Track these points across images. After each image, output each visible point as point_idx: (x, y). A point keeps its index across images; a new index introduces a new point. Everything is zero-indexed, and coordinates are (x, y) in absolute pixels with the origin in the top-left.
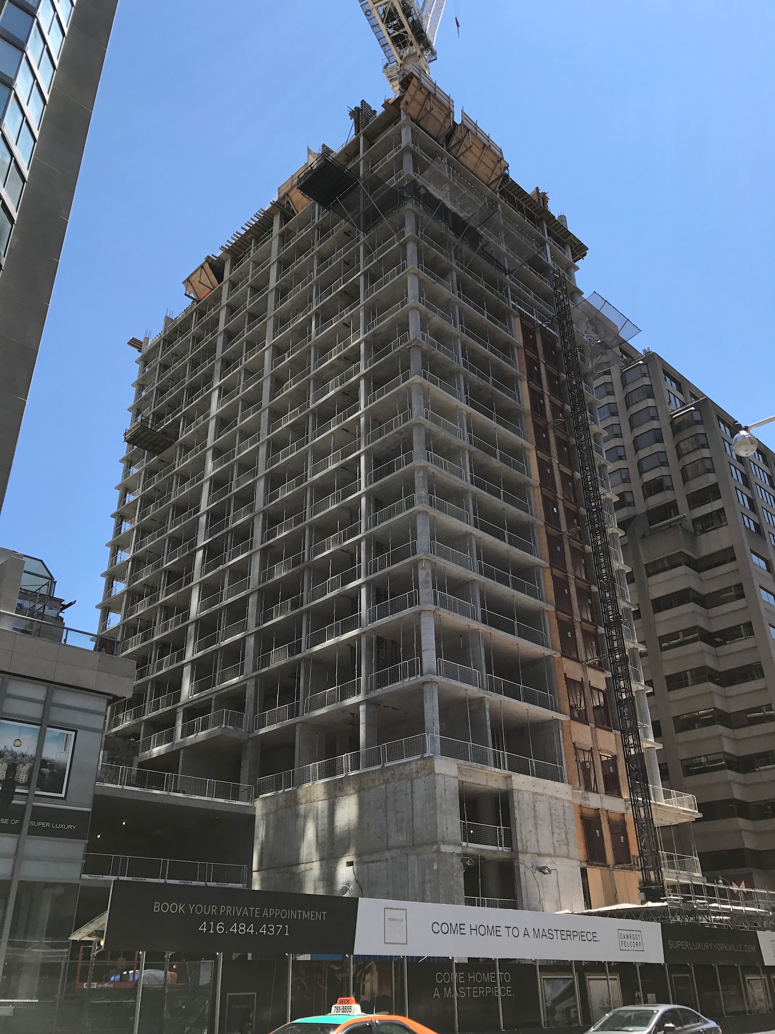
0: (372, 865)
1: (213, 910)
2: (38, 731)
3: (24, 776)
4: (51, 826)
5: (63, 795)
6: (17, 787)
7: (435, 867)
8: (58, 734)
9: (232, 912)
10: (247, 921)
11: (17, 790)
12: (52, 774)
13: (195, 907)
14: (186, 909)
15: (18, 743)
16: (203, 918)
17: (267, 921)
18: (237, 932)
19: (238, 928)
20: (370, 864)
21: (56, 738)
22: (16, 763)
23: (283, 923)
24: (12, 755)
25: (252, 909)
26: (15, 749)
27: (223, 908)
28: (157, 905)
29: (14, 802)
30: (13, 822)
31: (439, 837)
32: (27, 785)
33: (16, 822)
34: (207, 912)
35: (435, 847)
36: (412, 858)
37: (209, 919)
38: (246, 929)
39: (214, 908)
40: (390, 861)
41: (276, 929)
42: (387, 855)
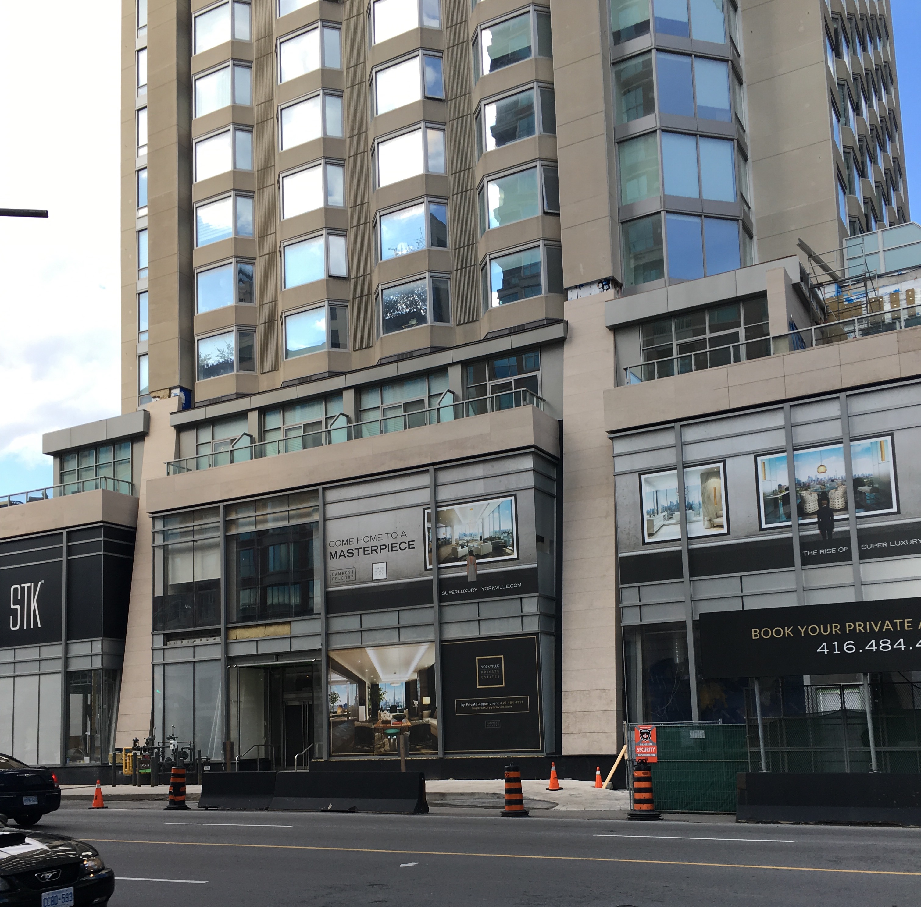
1: (836, 628)
2: (842, 450)
3: (840, 500)
4: (888, 545)
5: (895, 509)
6: (835, 514)
8: (869, 445)
9: (865, 628)
10: (893, 637)
11: (835, 518)
12: (874, 490)
13: (807, 629)
14: (796, 631)
15: (822, 468)
16: (820, 639)
21: (868, 450)
22: (827, 489)
24: (819, 483)
26: (821, 476)
29: (835, 530)
30: (841, 550)
32: (845, 509)
33: (845, 549)
38: (892, 645)
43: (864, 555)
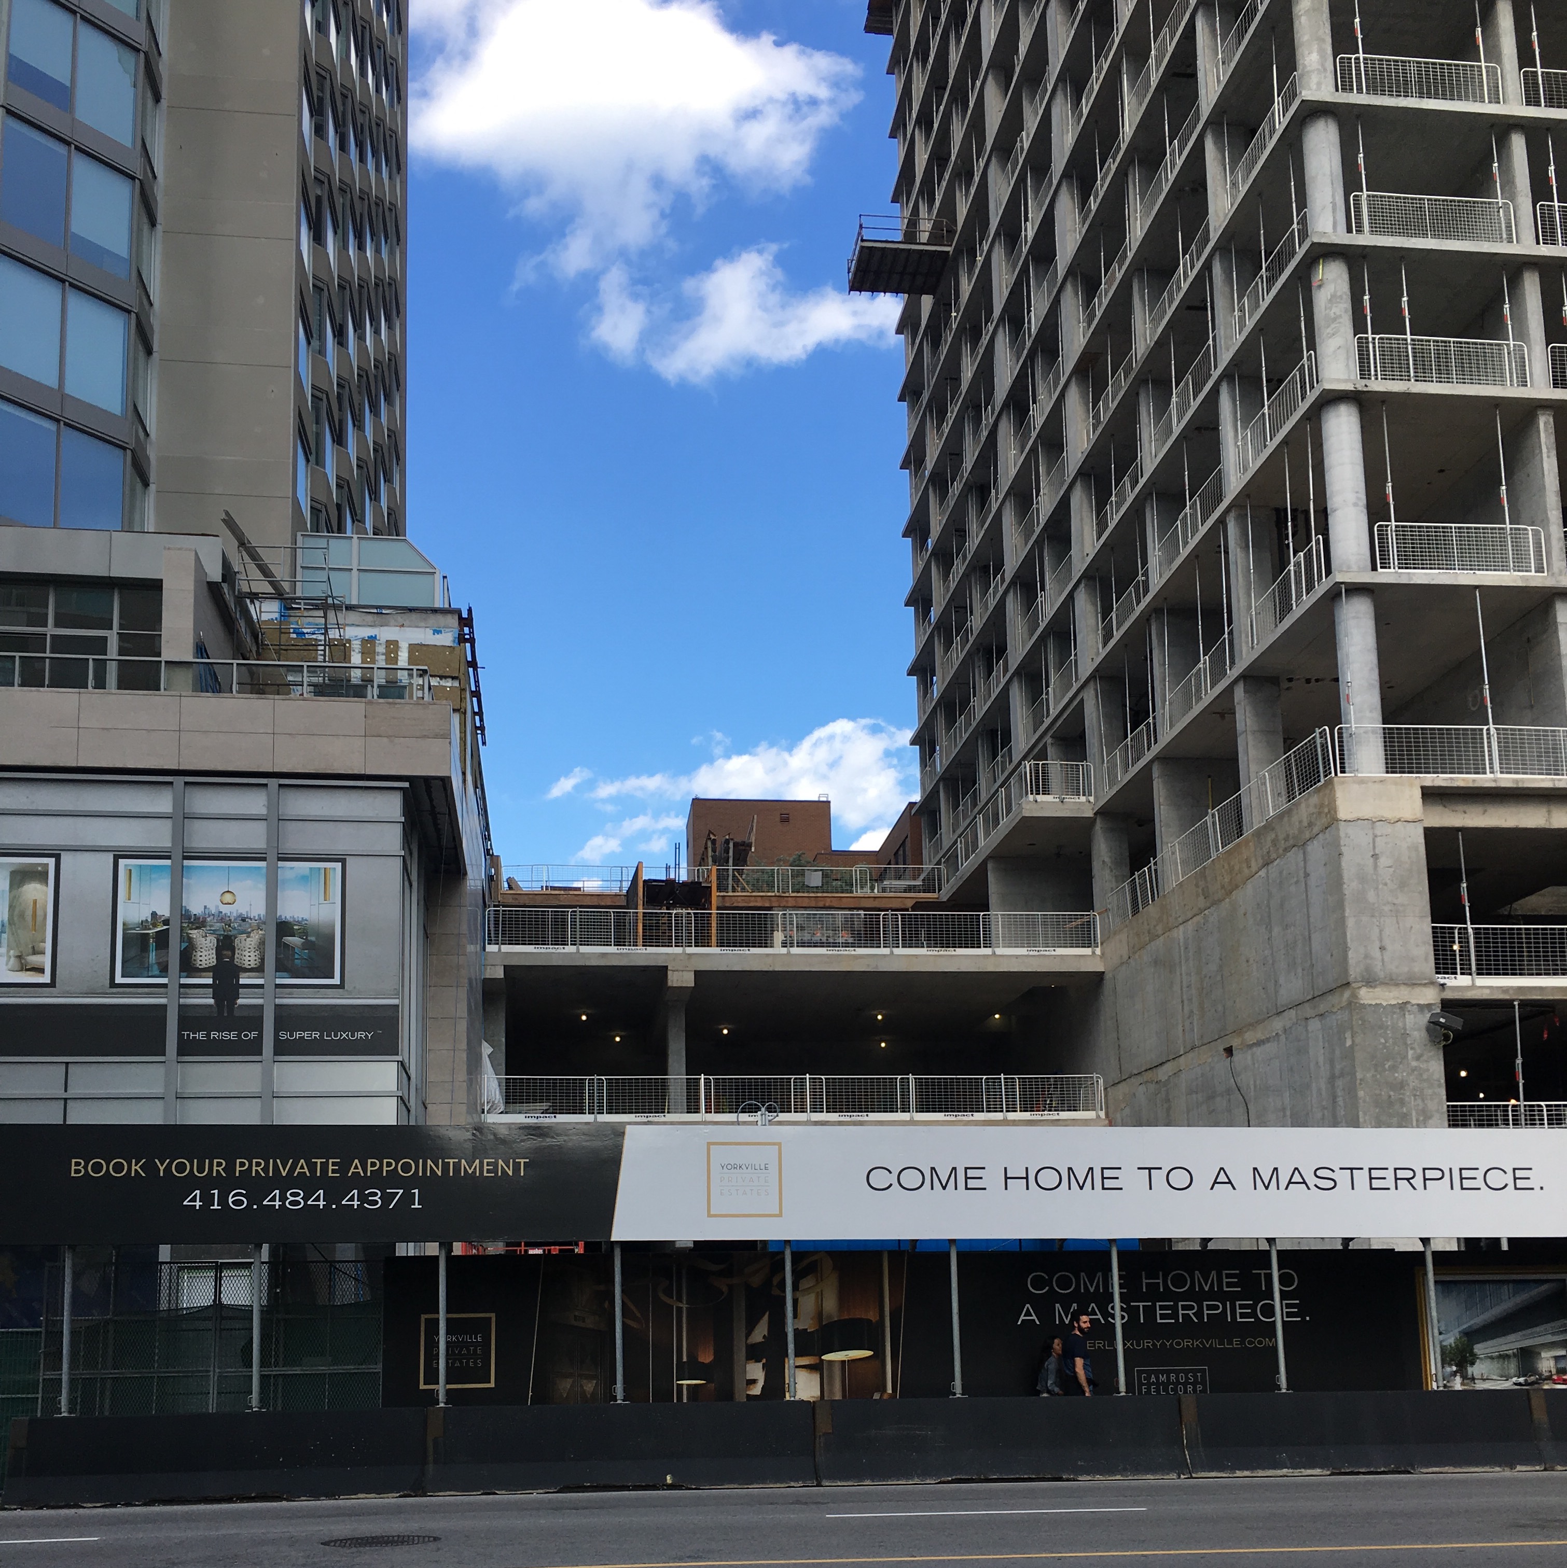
0: (1258, 1051)
1: (218, 1167)
2: (264, 871)
3: (252, 954)
4: (321, 1036)
5: (336, 981)
6: (242, 975)
7: (1349, 1043)
8: (307, 872)
9: (265, 1170)
10: (308, 1185)
11: (242, 981)
12: (308, 945)
13: (170, 1164)
14: (150, 1168)
15: (228, 898)
16: (191, 1183)
17: (361, 1183)
18: (283, 1206)
19: (283, 1198)
20: (1255, 1049)
21: (304, 879)
22: (233, 933)
23: (407, 1184)
24: (222, 920)
25: (319, 1161)
26: (225, 909)
27: (242, 1165)
28: (78, 1164)
29: (240, 1001)
30: (246, 1036)
31: (1354, 971)
32: (259, 969)
33: (253, 1035)
34: (201, 1170)
35: (1347, 994)
36: (1315, 1025)
37: (206, 1185)
38: (305, 1199)
39: (219, 1164)
40: (1283, 1038)
41: (387, 1198)
42: (1277, 1025)
43: (281, 1049)
